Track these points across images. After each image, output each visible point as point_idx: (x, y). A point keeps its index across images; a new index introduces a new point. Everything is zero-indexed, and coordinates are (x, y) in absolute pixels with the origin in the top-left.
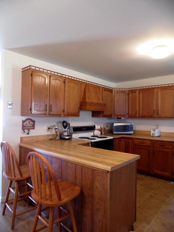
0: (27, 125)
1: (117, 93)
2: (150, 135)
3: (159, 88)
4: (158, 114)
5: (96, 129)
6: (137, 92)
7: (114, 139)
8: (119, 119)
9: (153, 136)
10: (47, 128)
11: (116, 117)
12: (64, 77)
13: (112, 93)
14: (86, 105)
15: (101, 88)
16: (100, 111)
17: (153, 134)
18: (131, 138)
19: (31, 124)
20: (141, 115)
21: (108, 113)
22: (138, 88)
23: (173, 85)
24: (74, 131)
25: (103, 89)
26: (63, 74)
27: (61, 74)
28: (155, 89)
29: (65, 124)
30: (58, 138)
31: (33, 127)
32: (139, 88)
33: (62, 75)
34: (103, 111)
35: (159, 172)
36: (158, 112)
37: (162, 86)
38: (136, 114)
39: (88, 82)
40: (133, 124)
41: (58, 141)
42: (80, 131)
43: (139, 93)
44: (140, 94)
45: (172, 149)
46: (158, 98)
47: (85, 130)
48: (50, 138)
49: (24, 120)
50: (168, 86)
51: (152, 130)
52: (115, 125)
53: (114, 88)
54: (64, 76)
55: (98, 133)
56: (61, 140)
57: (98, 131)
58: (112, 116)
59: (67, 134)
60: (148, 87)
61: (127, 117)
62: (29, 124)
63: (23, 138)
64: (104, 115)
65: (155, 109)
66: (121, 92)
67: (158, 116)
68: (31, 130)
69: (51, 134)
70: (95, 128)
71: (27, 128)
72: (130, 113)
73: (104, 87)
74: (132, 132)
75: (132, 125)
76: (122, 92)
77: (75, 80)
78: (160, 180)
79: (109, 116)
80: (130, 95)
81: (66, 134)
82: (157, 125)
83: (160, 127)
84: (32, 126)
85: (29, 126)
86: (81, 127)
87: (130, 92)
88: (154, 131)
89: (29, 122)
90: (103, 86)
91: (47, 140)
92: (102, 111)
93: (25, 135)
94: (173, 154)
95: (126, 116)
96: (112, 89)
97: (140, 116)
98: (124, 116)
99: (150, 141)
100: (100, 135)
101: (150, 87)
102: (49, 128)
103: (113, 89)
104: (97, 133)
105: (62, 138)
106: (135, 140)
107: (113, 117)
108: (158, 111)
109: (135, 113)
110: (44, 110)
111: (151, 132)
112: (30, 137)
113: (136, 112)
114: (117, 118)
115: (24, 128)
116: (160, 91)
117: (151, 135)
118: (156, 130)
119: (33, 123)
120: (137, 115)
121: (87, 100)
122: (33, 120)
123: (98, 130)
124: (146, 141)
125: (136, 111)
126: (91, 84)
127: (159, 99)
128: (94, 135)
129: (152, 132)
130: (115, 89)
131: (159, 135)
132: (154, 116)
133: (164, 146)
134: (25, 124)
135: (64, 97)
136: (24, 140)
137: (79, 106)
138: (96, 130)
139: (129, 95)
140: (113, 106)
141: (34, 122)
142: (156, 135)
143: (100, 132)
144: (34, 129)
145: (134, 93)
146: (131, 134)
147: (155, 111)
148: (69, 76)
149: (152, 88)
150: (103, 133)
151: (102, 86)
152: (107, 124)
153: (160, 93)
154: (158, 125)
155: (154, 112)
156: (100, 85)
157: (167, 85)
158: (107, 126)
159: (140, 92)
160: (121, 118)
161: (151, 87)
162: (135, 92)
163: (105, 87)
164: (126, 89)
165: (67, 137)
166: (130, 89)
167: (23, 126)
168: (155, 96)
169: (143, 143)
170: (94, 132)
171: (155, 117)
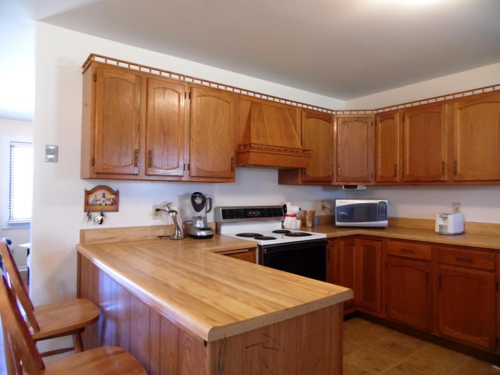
0: (98, 203)
1: (344, 122)
2: (433, 230)
3: (455, 100)
4: (455, 173)
5: (288, 213)
6: (398, 118)
7: (328, 239)
8: (351, 188)
9: (440, 234)
10: (151, 209)
11: (343, 184)
12: (188, 83)
13: (330, 123)
14: (249, 152)
15: (298, 110)
16: (296, 169)
17: (441, 227)
18: (379, 239)
19: (109, 200)
20: (408, 176)
21: (321, 174)
22: (400, 107)
23: (497, 88)
24: (225, 217)
25: (304, 114)
26: (184, 77)
27: (180, 75)
28: (444, 104)
29: (198, 201)
30: (179, 233)
31: (115, 206)
32: (402, 107)
33: (182, 78)
34: (305, 169)
35: (458, 335)
36: (455, 167)
37: (466, 94)
38: (395, 175)
39: (258, 96)
40: (386, 201)
41: (179, 242)
42: (241, 218)
43: (402, 120)
44: (404, 120)
45: (494, 271)
46: (453, 128)
47: (258, 217)
48: (161, 233)
49: (89, 189)
50: (484, 93)
51: (438, 215)
52: (339, 203)
53: (336, 111)
54: (187, 79)
55: (293, 223)
56: (187, 239)
57: (294, 218)
58: (331, 181)
59: (202, 226)
60: (425, 102)
61: (373, 183)
62: (103, 199)
63: (86, 233)
64: (307, 179)
65: (446, 160)
66: (356, 121)
67: (456, 178)
68: (107, 214)
69: (164, 224)
70: (285, 211)
71: (99, 208)
72: (380, 173)
73: (307, 109)
74: (385, 223)
75: (385, 203)
76: (358, 119)
77: (221, 90)
78: (461, 356)
79: (326, 182)
80: (380, 125)
81: (199, 224)
82: (454, 204)
83: (463, 210)
84: (112, 204)
85: (103, 204)
86: (245, 210)
87: (378, 119)
88: (445, 218)
89: (104, 194)
90: (305, 107)
91: (154, 238)
92: (302, 169)
93: (91, 226)
94: (497, 284)
95: (370, 182)
96: (329, 112)
97: (406, 179)
98: (364, 181)
99: (429, 248)
100: (301, 229)
101: (431, 101)
102: (158, 210)
103: (334, 113)
104: (291, 223)
105: (189, 235)
106: (389, 242)
107: (335, 183)
108: (456, 163)
109: (393, 172)
110: (130, 163)
111: (437, 221)
112: (104, 231)
113: (395, 170)
114: (346, 187)
115: (89, 208)
116: (460, 109)
117: (437, 230)
118: (450, 217)
119: (113, 196)
120: (398, 179)
121: (254, 140)
122: (115, 190)
123: (294, 216)
124: (418, 246)
125: (396, 166)
126: (267, 100)
127: (458, 131)
128: (283, 227)
129: (439, 222)
130: (338, 113)
131: (461, 230)
132: (442, 179)
133: (470, 261)
134: (91, 199)
135: (190, 133)
136: (88, 237)
137: (232, 155)
138: (288, 216)
139: (376, 125)
140: (335, 154)
141: (116, 194)
142: (451, 230)
143: (299, 222)
144: (117, 211)
145: (390, 121)
146: (382, 228)
147: (446, 165)
148: (202, 80)
149: (436, 102)
150: (309, 224)
151: (300, 105)
152: (322, 201)
153: (458, 114)
154: (459, 204)
155: (443, 168)
156: (294, 104)
157: (481, 91)
158: (324, 208)
159: (404, 117)
160: (356, 187)
161: (434, 101)
162: (393, 118)
163: (310, 108)
164: (367, 112)
165: (204, 233)
166: (380, 111)
167: (87, 203)
168: (445, 125)
169: (412, 252)
170: (283, 222)
171: (445, 181)
